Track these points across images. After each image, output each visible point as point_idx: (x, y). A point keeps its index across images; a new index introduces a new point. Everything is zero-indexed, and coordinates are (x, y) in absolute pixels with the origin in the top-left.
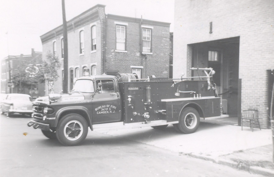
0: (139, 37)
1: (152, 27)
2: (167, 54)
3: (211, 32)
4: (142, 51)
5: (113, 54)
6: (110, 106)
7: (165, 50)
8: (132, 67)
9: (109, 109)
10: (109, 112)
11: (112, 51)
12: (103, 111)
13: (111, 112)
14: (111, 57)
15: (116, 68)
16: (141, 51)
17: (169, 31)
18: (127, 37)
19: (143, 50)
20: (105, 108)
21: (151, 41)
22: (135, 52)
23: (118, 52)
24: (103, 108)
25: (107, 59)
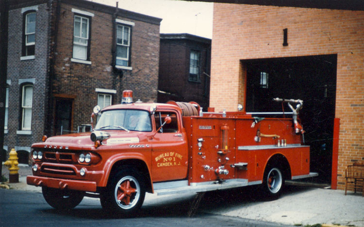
0: (111, 38)
1: (132, 24)
2: (154, 70)
3: (285, 44)
4: (115, 64)
5: (67, 65)
6: (175, 154)
7: (152, 64)
8: (98, 90)
9: (173, 159)
10: (173, 164)
11: (66, 59)
12: (166, 162)
13: (175, 163)
14: (64, 71)
15: (72, 90)
16: (113, 63)
17: (159, 31)
18: (93, 38)
19: (117, 62)
20: (168, 157)
21: (130, 47)
22: (103, 64)
23: (76, 63)
24: (165, 157)
25: (56, 73)
